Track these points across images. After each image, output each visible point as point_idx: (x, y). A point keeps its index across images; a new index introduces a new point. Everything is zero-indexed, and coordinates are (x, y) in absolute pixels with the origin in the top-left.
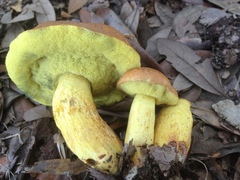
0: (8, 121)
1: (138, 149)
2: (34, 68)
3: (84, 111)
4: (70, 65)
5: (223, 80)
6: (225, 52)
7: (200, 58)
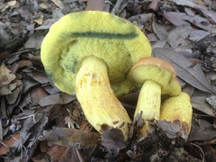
0: (24, 105)
1: (147, 123)
2: (64, 52)
3: (103, 84)
4: (96, 48)
5: (212, 81)
6: (212, 59)
7: (191, 64)
